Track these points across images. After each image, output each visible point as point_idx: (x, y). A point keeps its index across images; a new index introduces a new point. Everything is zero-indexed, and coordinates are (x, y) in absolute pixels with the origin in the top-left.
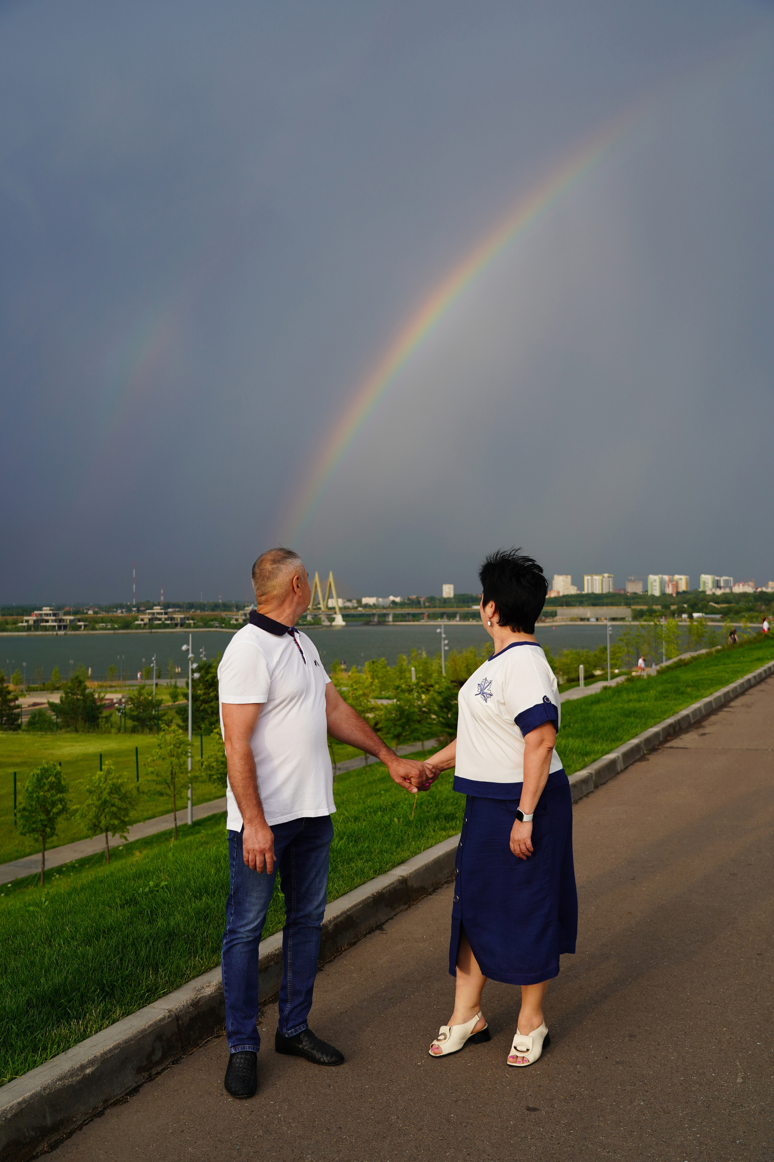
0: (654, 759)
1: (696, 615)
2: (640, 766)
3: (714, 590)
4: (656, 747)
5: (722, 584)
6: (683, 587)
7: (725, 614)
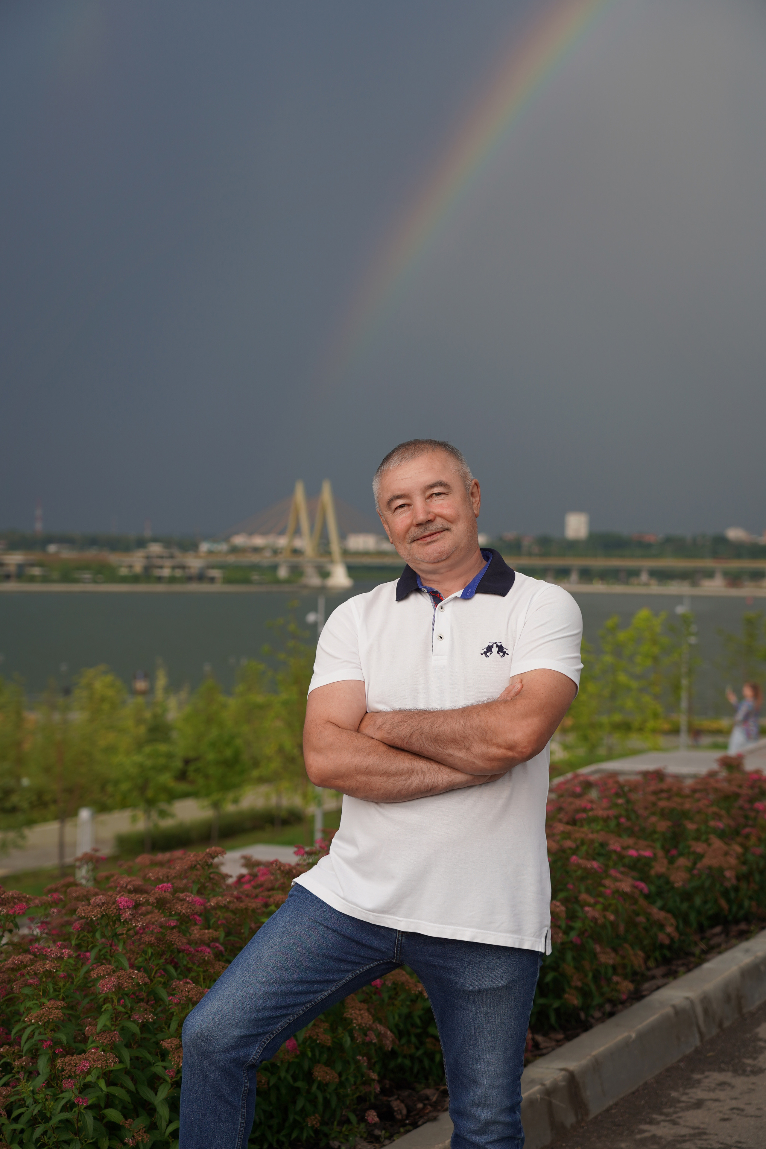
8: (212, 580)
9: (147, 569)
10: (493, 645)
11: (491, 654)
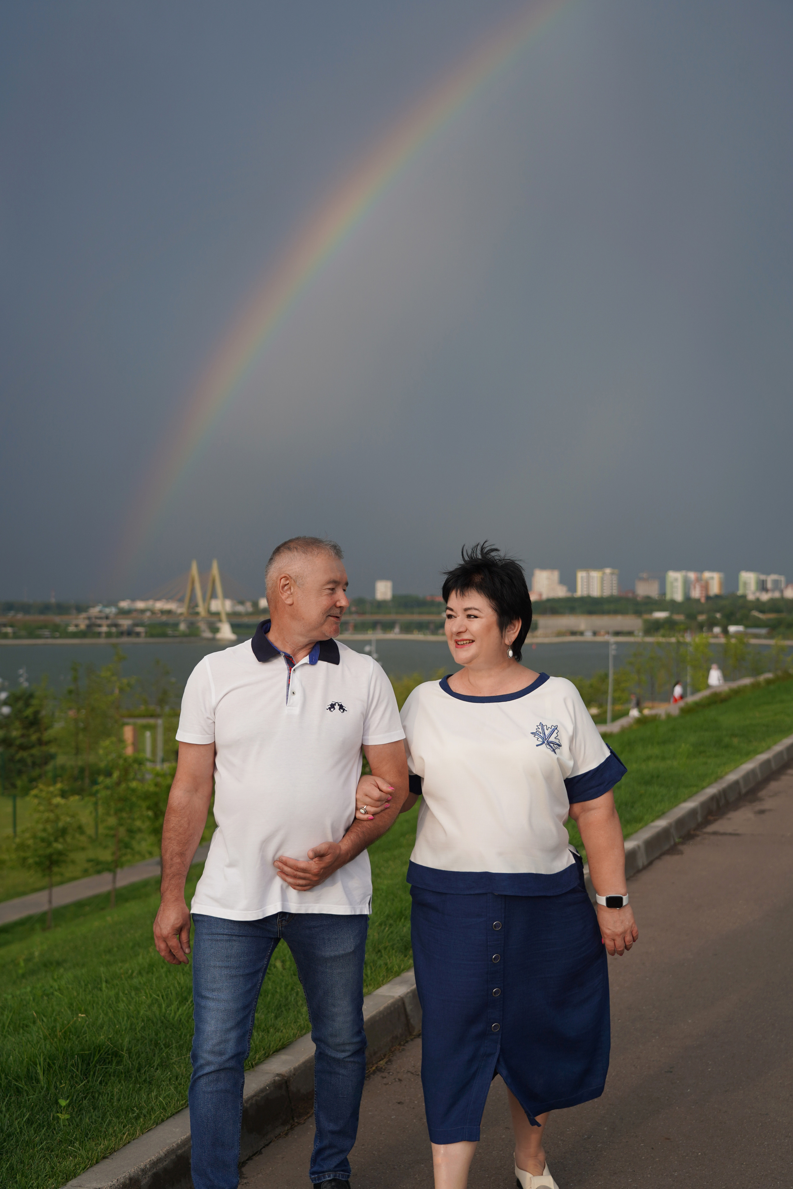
0: (689, 850)
1: (732, 629)
2: (670, 862)
3: (758, 594)
4: (692, 832)
5: (769, 585)
6: (715, 589)
7: (774, 628)
8: (138, 634)
9: (89, 626)
10: (335, 703)
11: (334, 710)
